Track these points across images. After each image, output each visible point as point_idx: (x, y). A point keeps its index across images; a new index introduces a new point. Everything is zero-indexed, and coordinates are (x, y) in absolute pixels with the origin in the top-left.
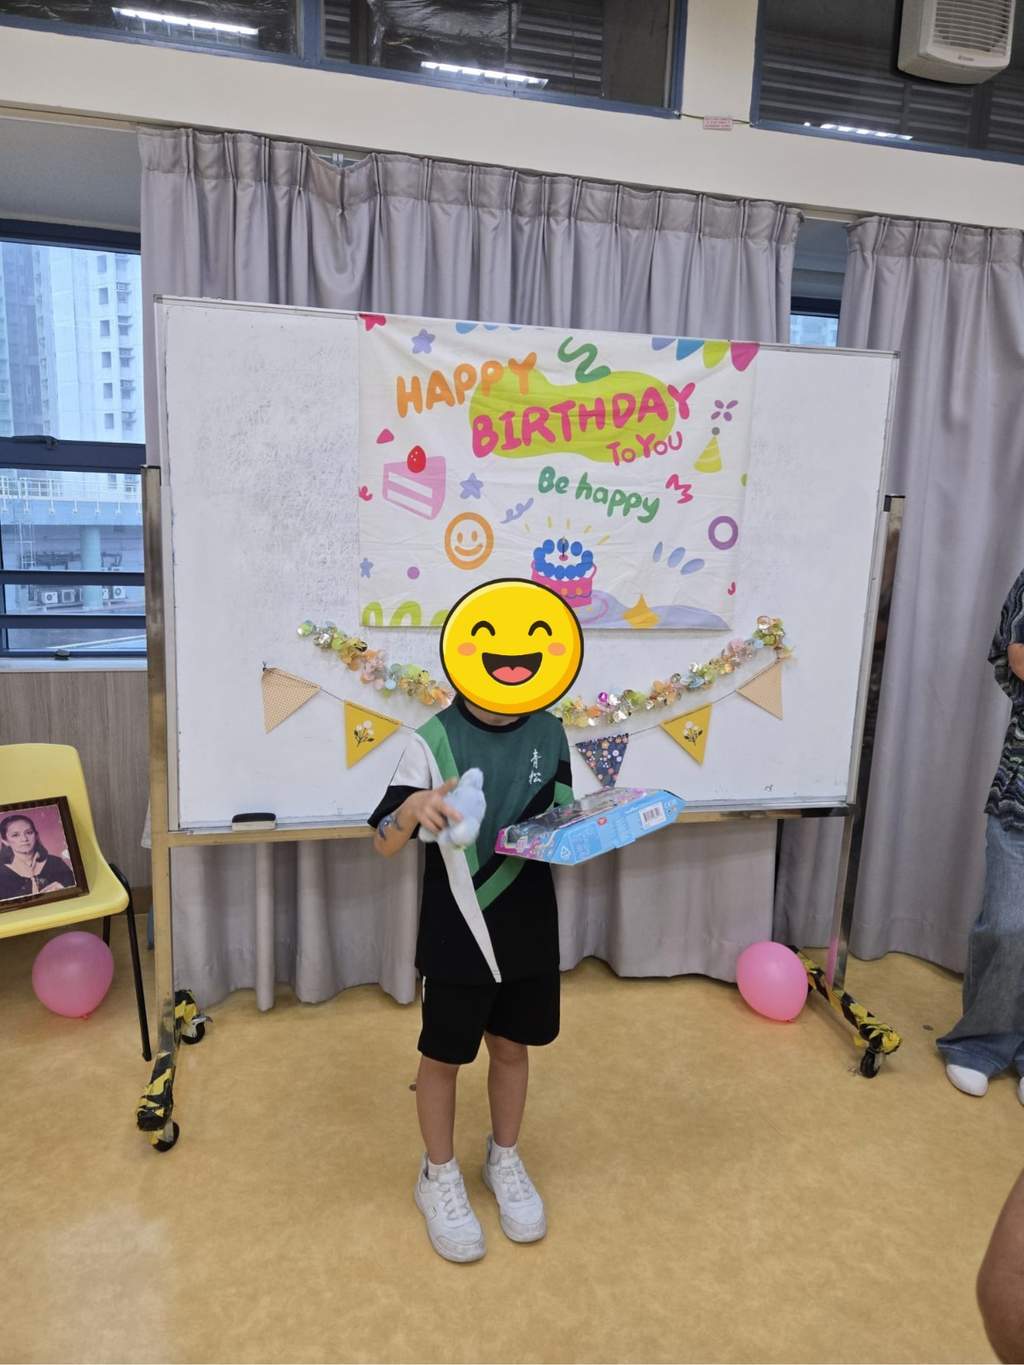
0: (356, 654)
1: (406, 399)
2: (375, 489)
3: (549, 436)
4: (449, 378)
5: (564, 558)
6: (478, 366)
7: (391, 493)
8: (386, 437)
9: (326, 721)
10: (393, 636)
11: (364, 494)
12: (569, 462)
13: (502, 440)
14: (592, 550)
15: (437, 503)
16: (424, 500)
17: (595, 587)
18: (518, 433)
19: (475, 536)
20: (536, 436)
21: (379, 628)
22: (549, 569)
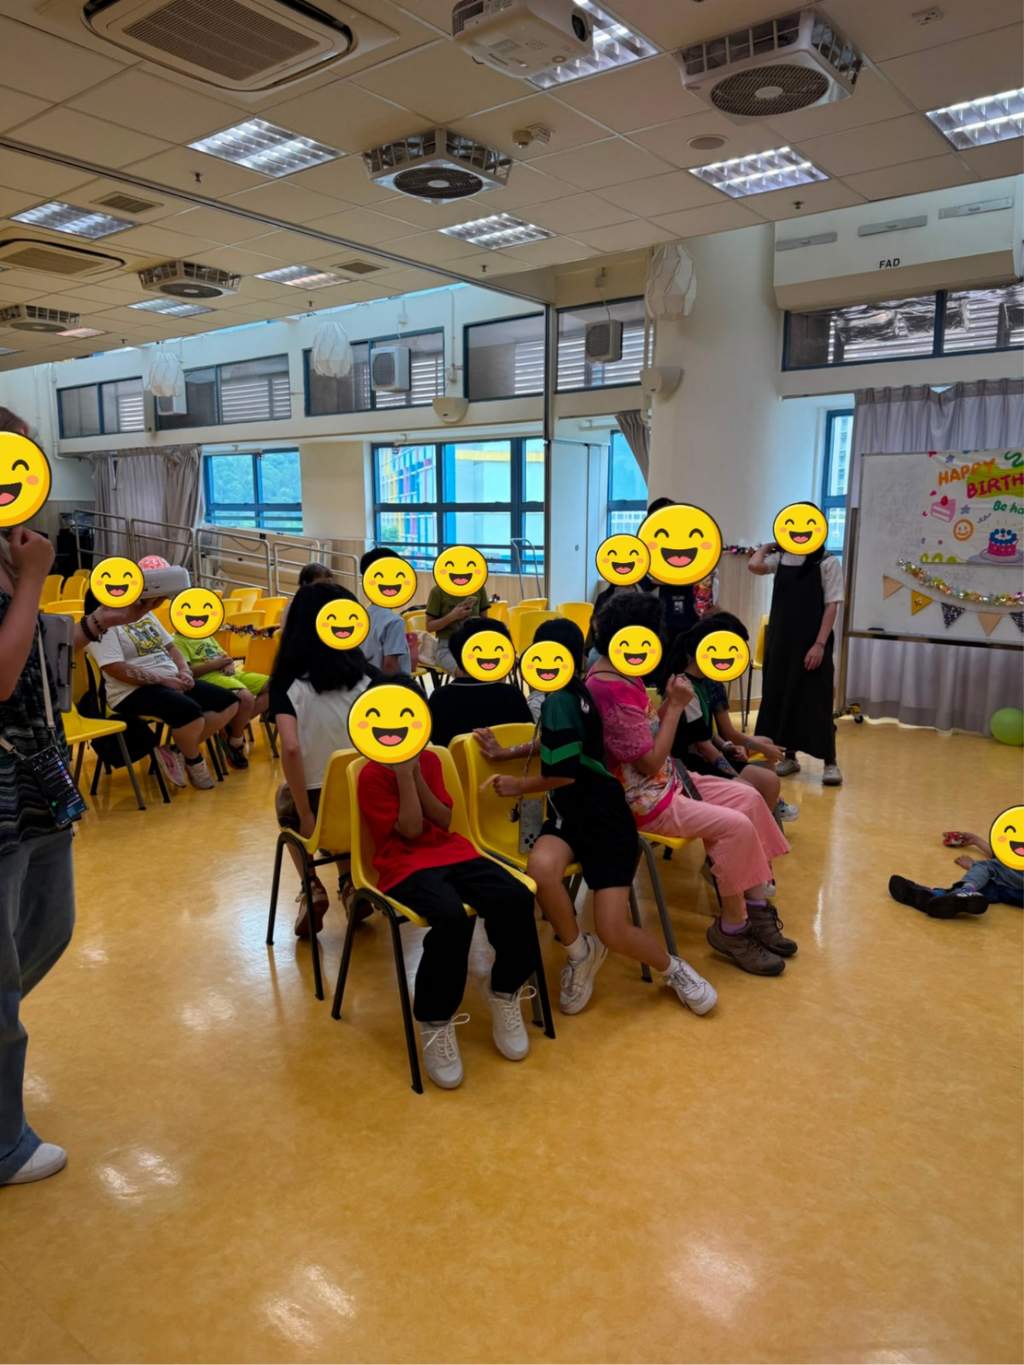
0: (915, 574)
1: (943, 479)
2: (928, 511)
3: (998, 489)
4: (959, 470)
5: (1003, 536)
6: (970, 465)
7: (934, 514)
8: (934, 493)
9: (905, 597)
10: (933, 566)
11: (925, 514)
12: (1007, 499)
13: (979, 491)
14: (1017, 533)
15: (951, 517)
16: (946, 515)
17: (1017, 548)
18: (986, 488)
19: (966, 528)
20: (994, 489)
21: (928, 563)
22: (997, 541)
